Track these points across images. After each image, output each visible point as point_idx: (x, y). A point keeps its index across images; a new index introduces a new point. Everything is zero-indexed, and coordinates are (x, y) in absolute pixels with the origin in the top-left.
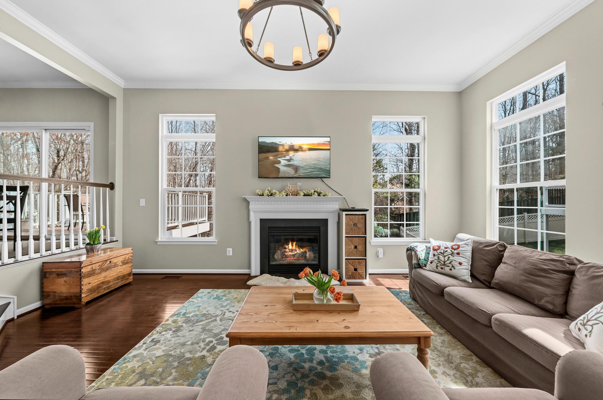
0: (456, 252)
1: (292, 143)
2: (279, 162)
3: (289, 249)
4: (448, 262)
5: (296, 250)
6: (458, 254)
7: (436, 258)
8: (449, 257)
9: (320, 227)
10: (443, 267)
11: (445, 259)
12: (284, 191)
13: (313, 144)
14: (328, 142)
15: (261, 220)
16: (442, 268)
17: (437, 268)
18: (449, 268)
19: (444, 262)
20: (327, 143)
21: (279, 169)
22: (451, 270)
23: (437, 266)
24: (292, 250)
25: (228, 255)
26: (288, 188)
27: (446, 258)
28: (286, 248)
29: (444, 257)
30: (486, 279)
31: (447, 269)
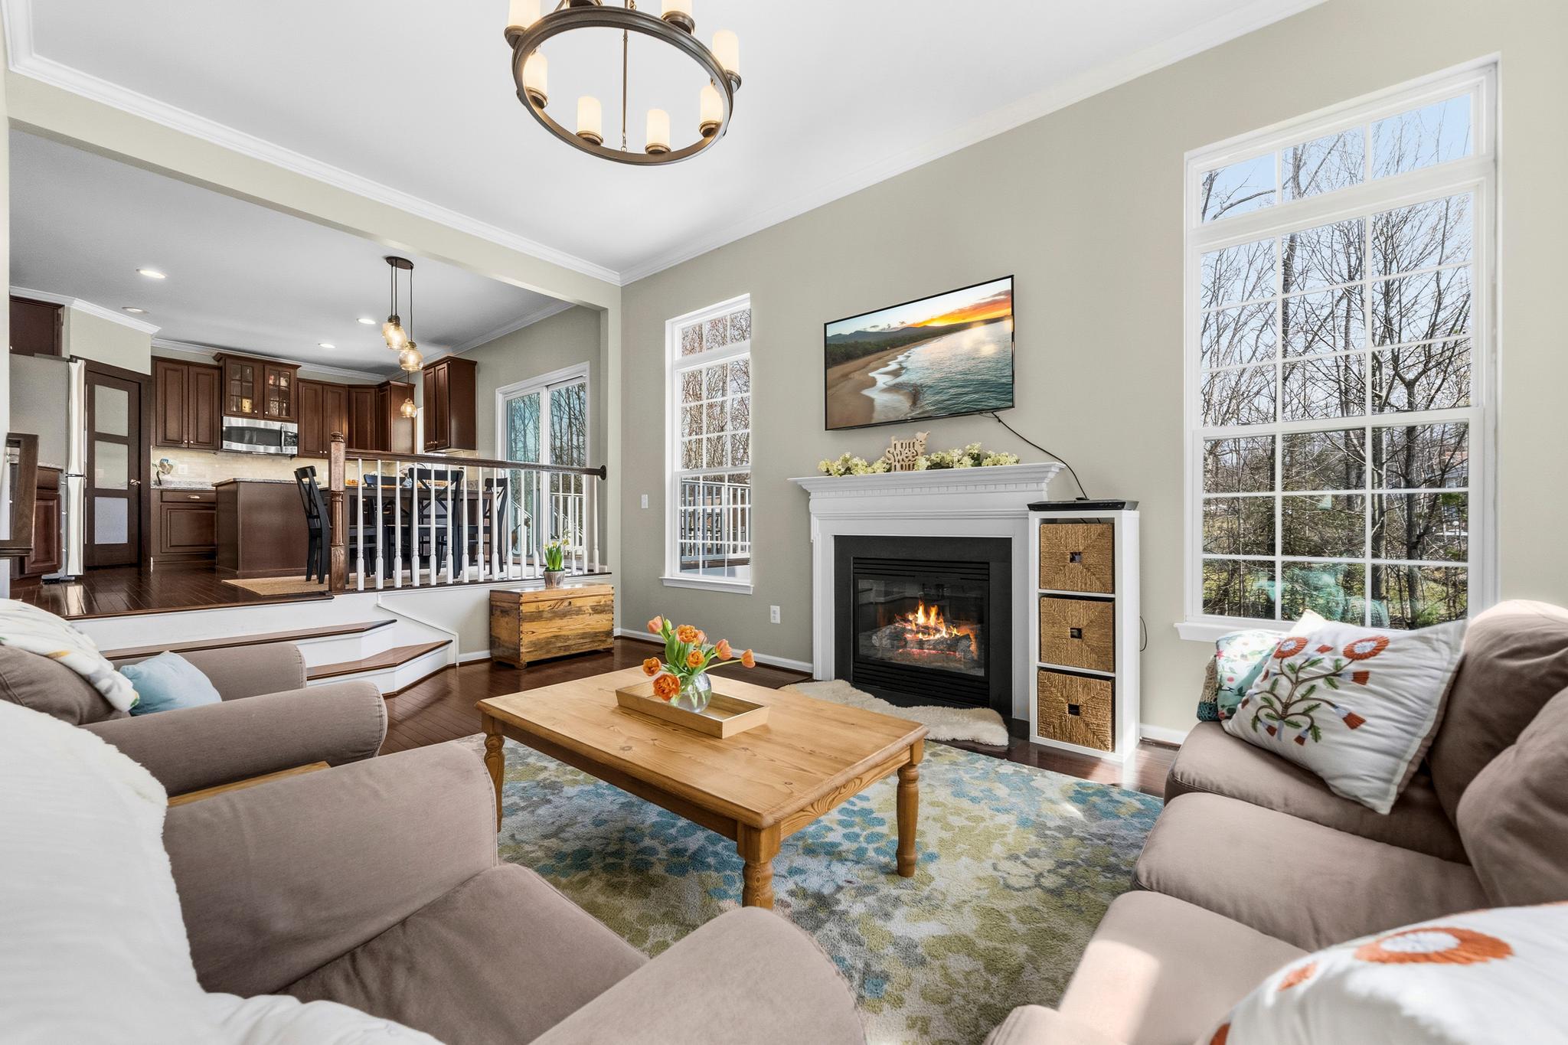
0: (1355, 667)
1: (903, 323)
2: (873, 383)
3: (916, 625)
4: (1300, 707)
5: (938, 631)
6: (1361, 678)
7: (1267, 684)
8: (1313, 688)
9: (988, 563)
10: (1276, 724)
11: (1291, 695)
12: (883, 459)
13: (962, 311)
14: (1006, 293)
15: (839, 540)
16: (1271, 730)
17: (1254, 727)
18: (1294, 733)
19: (1286, 706)
20: (1002, 297)
21: (871, 401)
22: (1300, 740)
23: (1257, 718)
24: (926, 630)
25: (773, 621)
26: (892, 450)
27: (1302, 690)
28: (907, 621)
29: (1297, 683)
31: (1289, 734)
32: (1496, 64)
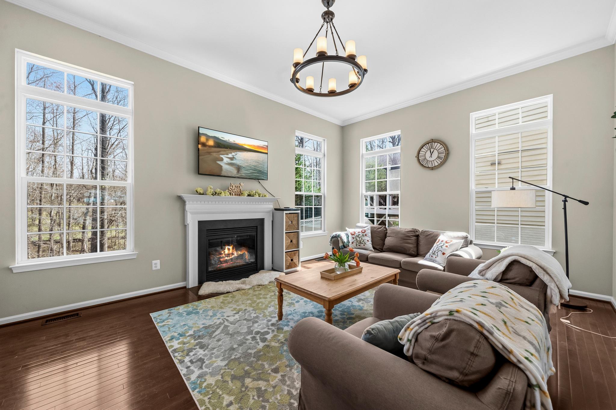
0: (364, 234)
1: (234, 141)
2: (222, 160)
3: (225, 254)
4: (362, 241)
5: (233, 254)
6: (366, 235)
7: (355, 239)
8: (362, 238)
9: (257, 227)
10: (360, 244)
11: (360, 240)
13: (254, 146)
14: (266, 146)
15: (200, 223)
16: (359, 245)
17: (357, 246)
18: (363, 244)
19: (360, 241)
20: (265, 147)
21: (221, 166)
22: (364, 245)
23: (356, 245)
24: (228, 255)
25: (154, 268)
26: (231, 188)
27: (361, 239)
28: (221, 254)
29: (359, 238)
30: (380, 247)
31: (362, 245)
32: (324, 140)
